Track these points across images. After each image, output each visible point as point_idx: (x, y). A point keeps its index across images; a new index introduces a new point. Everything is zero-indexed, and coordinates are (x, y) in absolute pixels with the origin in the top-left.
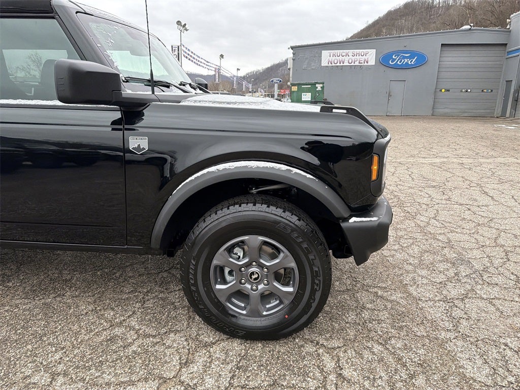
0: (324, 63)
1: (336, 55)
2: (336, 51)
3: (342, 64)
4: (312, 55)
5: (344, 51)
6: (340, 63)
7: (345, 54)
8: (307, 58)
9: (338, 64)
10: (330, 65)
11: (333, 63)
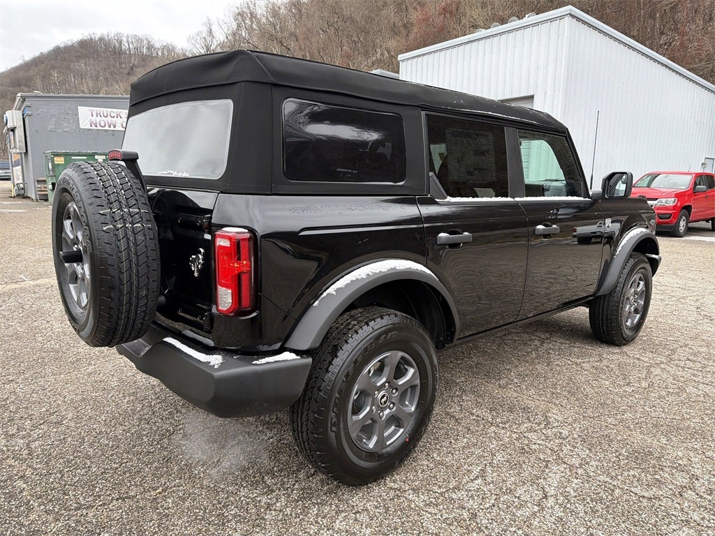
0: (84, 124)
1: (102, 114)
2: (101, 109)
3: (112, 128)
4: (62, 111)
5: (115, 110)
6: (110, 127)
7: (115, 115)
8: (53, 116)
9: (107, 128)
10: (94, 127)
11: (98, 125)
